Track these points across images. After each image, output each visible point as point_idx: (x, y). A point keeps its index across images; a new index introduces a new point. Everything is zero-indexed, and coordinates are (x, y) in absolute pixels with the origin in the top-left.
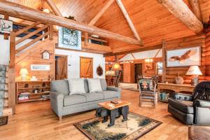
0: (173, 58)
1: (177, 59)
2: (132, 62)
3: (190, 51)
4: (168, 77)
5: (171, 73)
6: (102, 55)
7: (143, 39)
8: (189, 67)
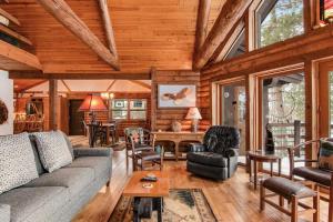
0: (166, 95)
1: (172, 97)
2: (64, 96)
3: (186, 89)
4: (159, 122)
5: (163, 116)
6: (7, 73)
7: (122, 58)
8: (188, 109)
